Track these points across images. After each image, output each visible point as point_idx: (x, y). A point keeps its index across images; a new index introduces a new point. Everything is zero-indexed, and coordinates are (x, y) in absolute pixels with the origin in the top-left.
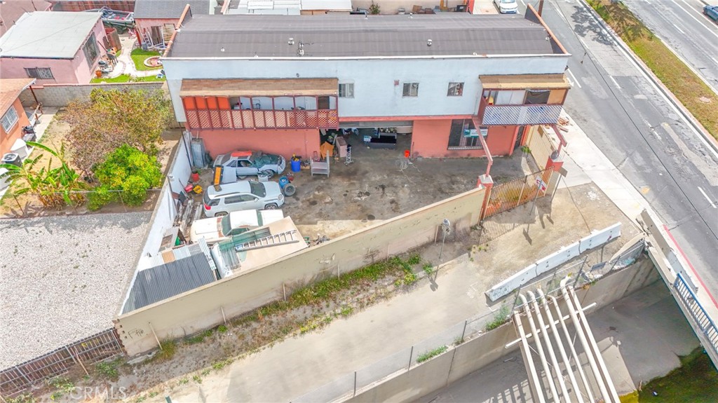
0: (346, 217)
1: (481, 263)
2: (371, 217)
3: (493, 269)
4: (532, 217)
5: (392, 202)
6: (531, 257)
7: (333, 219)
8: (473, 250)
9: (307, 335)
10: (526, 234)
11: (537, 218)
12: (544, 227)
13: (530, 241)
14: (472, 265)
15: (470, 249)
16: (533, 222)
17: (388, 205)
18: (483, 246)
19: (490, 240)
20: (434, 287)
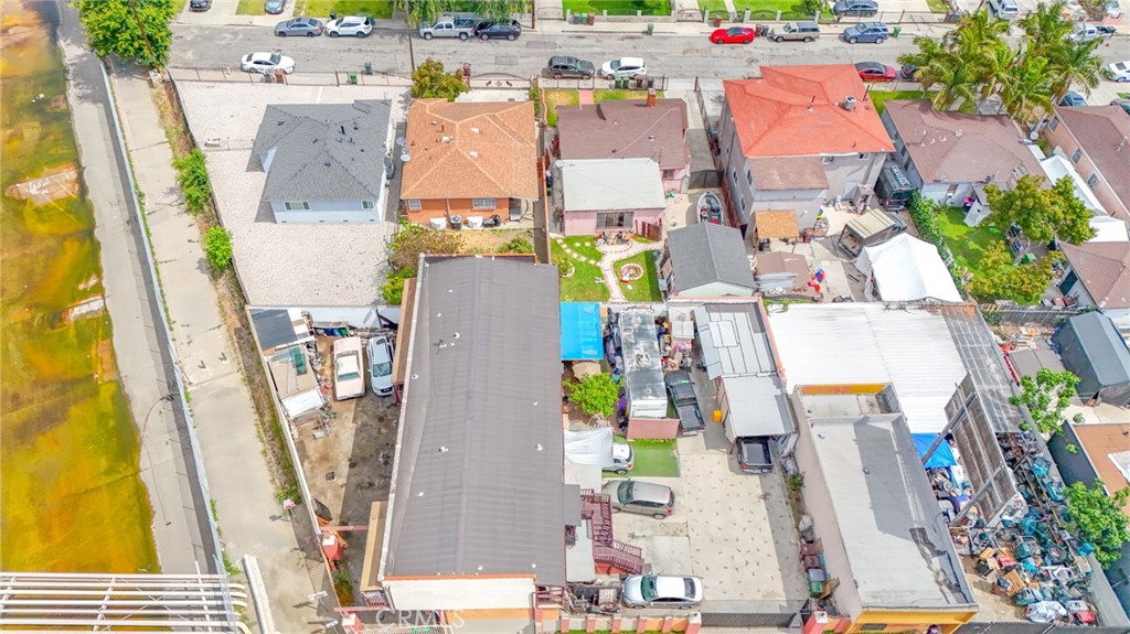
0: (356, 445)
1: (287, 558)
2: (352, 465)
3: (277, 567)
4: (325, 612)
5: (371, 484)
6: (278, 604)
7: (356, 435)
8: (301, 553)
9: (255, 428)
10: (307, 604)
11: (322, 619)
12: (309, 623)
13: (297, 606)
14: (286, 550)
15: (303, 550)
16: (319, 614)
17: (367, 480)
18: (303, 561)
19: (309, 569)
20: (273, 518)
